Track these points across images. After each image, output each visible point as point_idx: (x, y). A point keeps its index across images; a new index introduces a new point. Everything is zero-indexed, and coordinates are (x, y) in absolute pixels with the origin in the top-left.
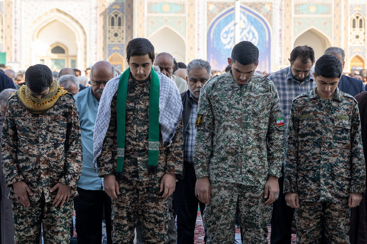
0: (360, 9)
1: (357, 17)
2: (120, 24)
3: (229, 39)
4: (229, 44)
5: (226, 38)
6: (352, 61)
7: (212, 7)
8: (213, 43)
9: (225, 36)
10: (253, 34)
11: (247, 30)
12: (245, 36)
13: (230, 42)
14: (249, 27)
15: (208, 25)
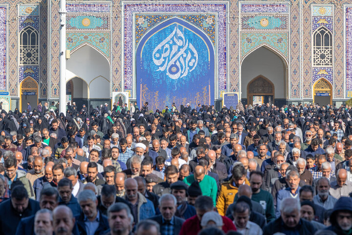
0: (325, 22)
1: (323, 32)
2: (33, 42)
3: (162, 60)
4: (162, 66)
5: (158, 59)
6: (317, 86)
7: (141, 21)
8: (142, 64)
9: (158, 55)
10: (192, 53)
11: (185, 48)
12: (182, 55)
13: (164, 63)
14: (187, 44)
15: (136, 43)
